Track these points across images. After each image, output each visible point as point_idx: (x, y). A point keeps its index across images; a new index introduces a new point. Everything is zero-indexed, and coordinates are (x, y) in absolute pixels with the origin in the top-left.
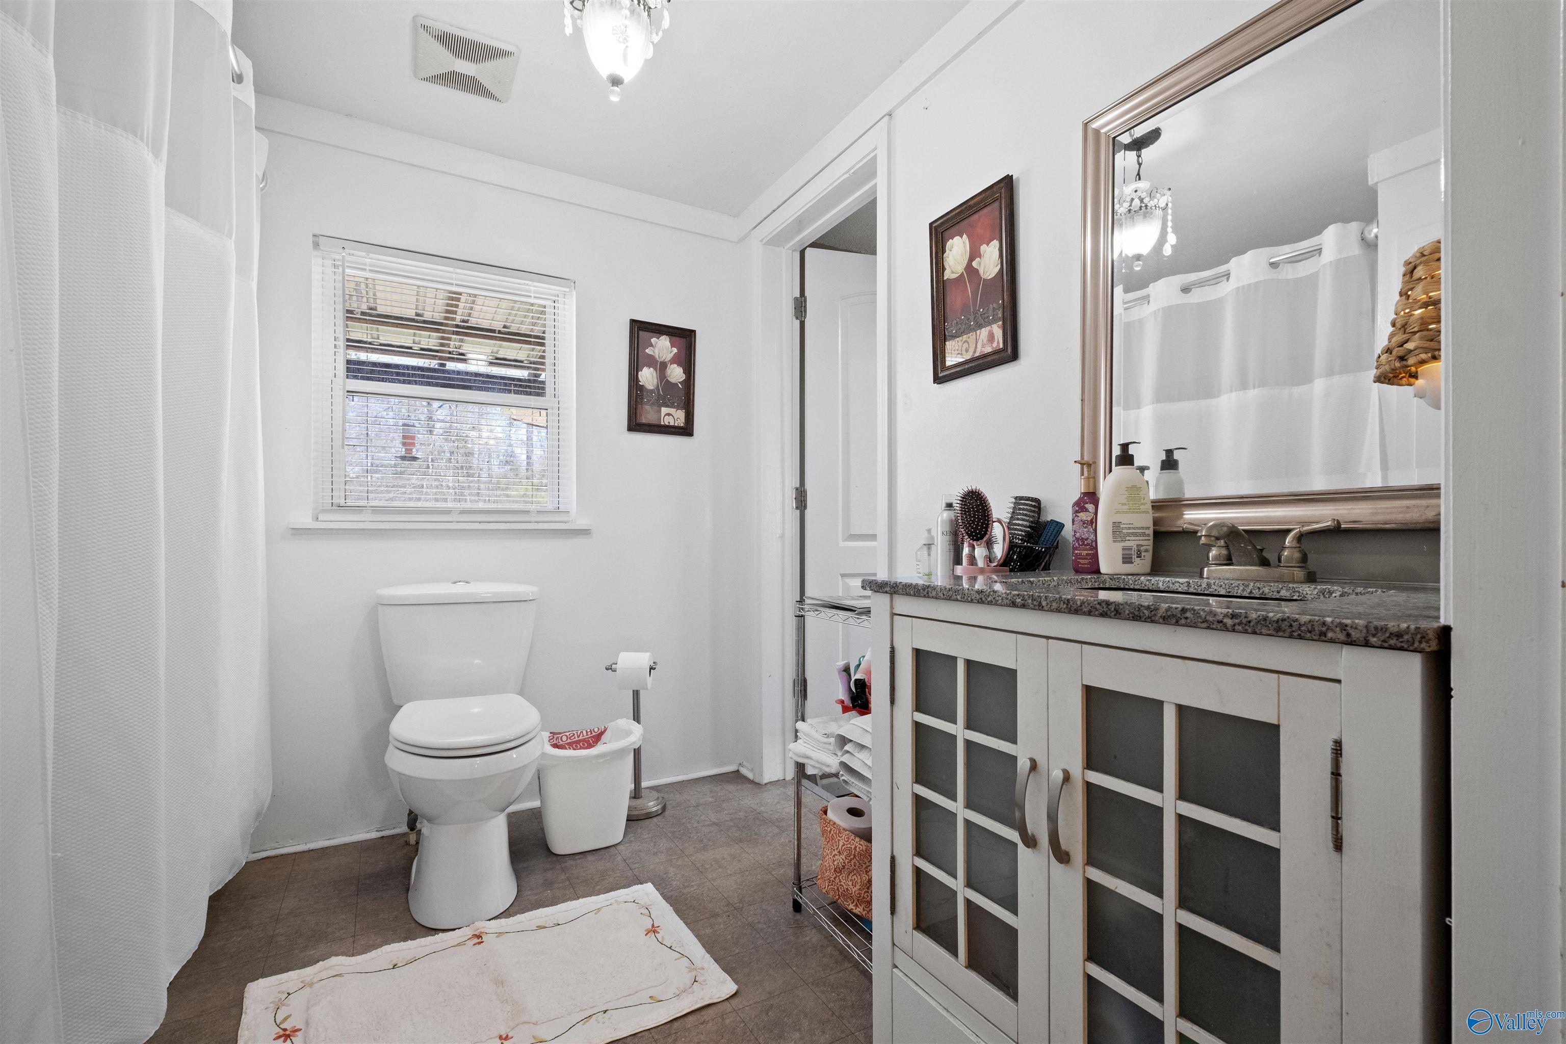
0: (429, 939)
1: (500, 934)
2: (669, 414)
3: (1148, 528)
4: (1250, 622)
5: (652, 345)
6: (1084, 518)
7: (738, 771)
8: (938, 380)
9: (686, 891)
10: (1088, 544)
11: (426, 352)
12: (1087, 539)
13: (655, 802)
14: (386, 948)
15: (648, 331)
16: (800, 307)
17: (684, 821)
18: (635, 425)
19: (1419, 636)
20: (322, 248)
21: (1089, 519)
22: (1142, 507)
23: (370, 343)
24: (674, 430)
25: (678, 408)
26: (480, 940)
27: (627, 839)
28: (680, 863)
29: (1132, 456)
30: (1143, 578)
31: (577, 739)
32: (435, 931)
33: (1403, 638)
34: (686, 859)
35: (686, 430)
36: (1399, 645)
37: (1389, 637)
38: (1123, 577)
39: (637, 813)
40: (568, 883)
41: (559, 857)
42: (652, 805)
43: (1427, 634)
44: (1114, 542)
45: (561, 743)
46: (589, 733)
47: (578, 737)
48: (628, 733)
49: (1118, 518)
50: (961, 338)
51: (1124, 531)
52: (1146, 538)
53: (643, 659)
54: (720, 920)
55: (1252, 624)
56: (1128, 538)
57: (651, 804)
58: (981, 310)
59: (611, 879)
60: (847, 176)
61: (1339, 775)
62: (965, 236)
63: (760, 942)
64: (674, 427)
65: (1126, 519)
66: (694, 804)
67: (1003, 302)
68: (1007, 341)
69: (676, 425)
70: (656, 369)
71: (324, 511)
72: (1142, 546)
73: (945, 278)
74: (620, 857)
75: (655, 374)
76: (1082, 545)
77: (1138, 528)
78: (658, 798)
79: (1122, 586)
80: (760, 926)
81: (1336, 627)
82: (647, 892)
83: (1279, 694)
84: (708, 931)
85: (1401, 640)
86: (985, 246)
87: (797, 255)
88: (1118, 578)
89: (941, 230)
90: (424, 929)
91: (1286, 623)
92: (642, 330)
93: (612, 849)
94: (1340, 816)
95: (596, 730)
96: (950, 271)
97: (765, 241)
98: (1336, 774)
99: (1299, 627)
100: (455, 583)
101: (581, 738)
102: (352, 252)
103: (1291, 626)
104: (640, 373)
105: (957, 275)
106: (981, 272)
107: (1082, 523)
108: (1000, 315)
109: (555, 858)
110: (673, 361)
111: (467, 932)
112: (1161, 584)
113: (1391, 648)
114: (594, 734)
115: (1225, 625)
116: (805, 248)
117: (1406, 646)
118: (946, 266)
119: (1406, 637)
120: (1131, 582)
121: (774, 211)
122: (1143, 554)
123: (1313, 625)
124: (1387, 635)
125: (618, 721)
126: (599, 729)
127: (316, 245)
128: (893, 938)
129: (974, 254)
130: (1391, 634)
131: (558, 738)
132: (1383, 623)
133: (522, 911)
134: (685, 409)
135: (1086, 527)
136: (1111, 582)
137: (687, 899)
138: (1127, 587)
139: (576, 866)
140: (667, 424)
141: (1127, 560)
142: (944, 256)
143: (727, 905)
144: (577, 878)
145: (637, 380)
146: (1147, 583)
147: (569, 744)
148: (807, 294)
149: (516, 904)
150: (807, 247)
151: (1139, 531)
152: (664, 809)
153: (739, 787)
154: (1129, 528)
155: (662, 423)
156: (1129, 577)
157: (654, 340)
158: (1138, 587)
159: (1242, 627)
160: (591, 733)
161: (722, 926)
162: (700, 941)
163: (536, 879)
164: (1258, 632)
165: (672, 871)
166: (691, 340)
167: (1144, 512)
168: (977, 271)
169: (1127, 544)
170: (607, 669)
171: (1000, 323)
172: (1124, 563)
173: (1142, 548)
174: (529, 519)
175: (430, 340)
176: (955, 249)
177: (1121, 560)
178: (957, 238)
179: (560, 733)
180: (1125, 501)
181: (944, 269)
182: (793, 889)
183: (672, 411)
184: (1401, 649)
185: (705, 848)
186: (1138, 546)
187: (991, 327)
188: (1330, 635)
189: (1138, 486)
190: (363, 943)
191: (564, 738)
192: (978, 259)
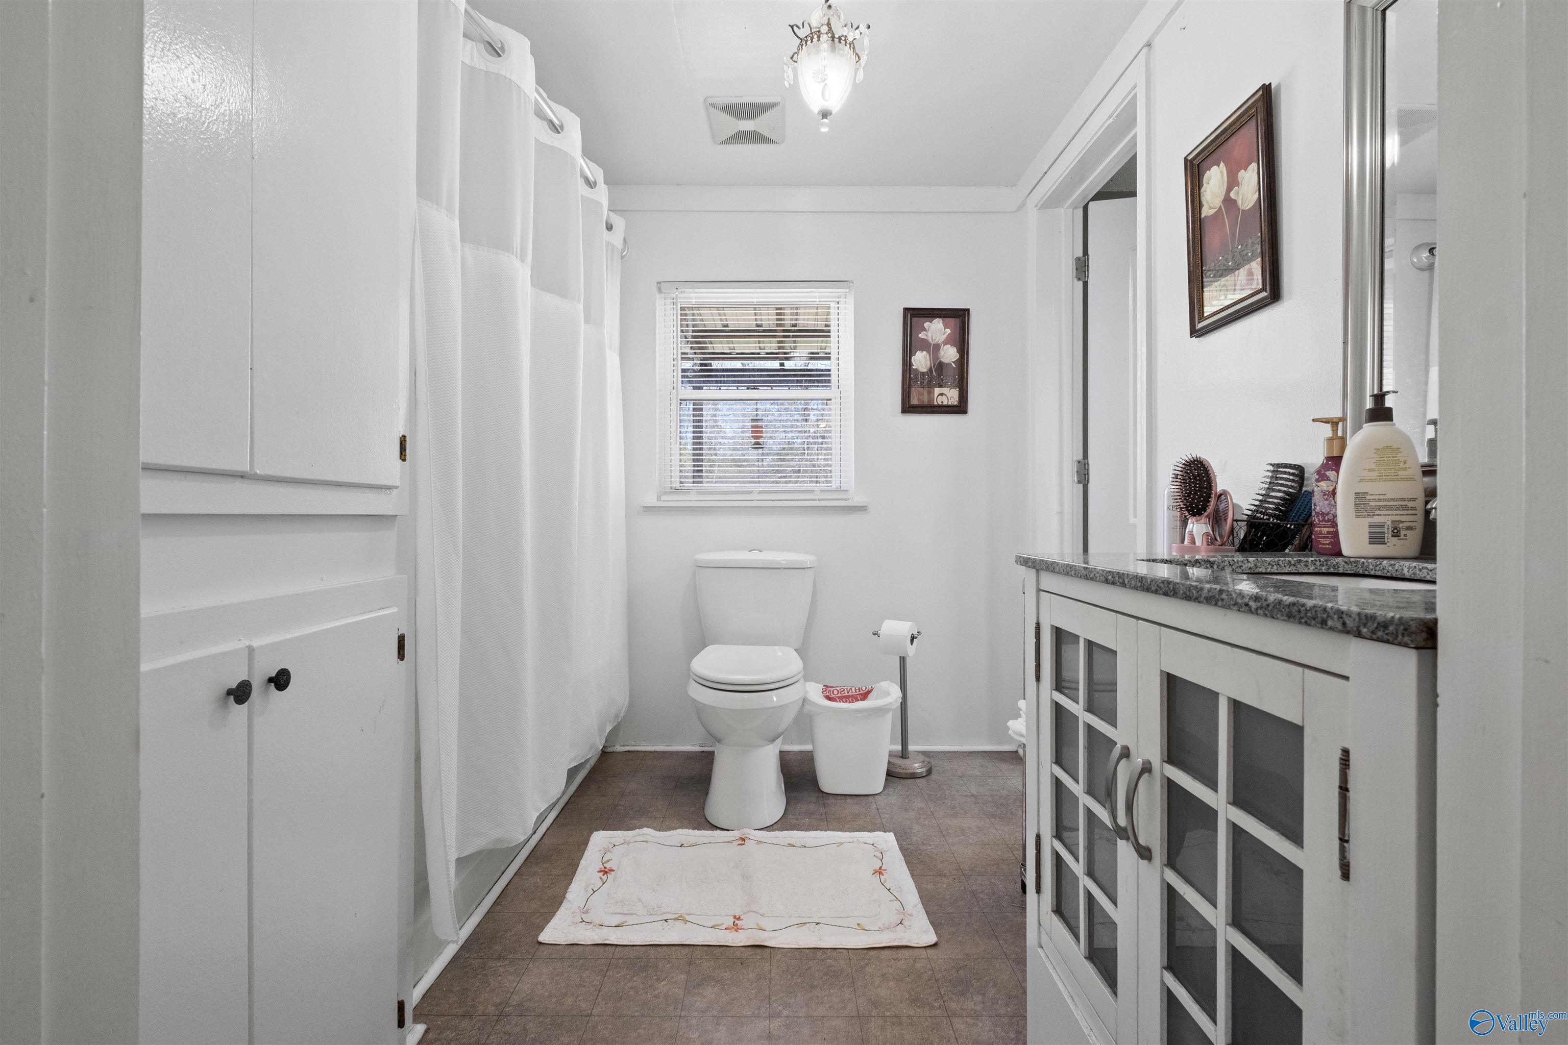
0: (710, 833)
1: (759, 842)
2: (942, 394)
3: (1414, 500)
4: (1268, 605)
5: (925, 330)
6: (1325, 489)
7: (1017, 752)
8: (1195, 332)
9: (923, 848)
10: (1329, 520)
11: (770, 356)
12: (1328, 514)
13: (920, 764)
14: (680, 831)
15: (922, 317)
16: (1082, 267)
17: (944, 787)
18: (908, 408)
19: (1402, 628)
20: (664, 291)
21: (1331, 489)
22: (1400, 473)
23: (730, 354)
24: (947, 409)
25: (951, 387)
26: (743, 842)
27: (886, 792)
28: (927, 822)
29: (1390, 410)
30: (1385, 562)
31: (846, 694)
32: (717, 828)
33: (1388, 630)
34: (934, 821)
35: (960, 408)
36: (1386, 637)
37: (1377, 628)
38: (1363, 560)
39: (901, 771)
40: (824, 816)
41: (824, 795)
42: (917, 767)
43: (1409, 626)
44: (1357, 517)
45: (833, 696)
46: (858, 691)
47: (848, 693)
48: (888, 694)
49: (1362, 488)
50: (1218, 283)
51: (1371, 504)
52: (1410, 512)
53: (904, 628)
54: (945, 880)
55: (1270, 608)
56: (1377, 512)
57: (917, 765)
58: (1240, 247)
59: (860, 822)
60: (1111, 120)
61: (1347, 790)
62: (1222, 164)
63: (976, 909)
64: (948, 406)
65: (1373, 489)
66: (960, 774)
67: (1261, 234)
68: (1266, 279)
69: (950, 403)
70: (929, 352)
71: (665, 493)
72: (1402, 522)
73: (1203, 216)
74: (875, 806)
75: (928, 357)
76: (1322, 521)
77: (1393, 500)
78: (923, 762)
79: (1361, 572)
80: (982, 896)
81: (1335, 614)
82: (887, 840)
83: (1303, 691)
84: (930, 886)
85: (1387, 632)
86: (1243, 171)
87: (1080, 212)
88: (1355, 562)
89: (1196, 162)
90: (709, 824)
91: (1296, 608)
92: (915, 317)
93: (870, 798)
94: (1346, 838)
95: (864, 688)
96: (1208, 207)
97: (1040, 205)
98: (1344, 789)
99: (1306, 613)
100: (750, 551)
101: (850, 694)
102: (683, 290)
103: (1299, 611)
104: (913, 358)
105: (1215, 210)
106: (1239, 203)
107: (1322, 494)
108: (1259, 250)
109: (821, 795)
110: (946, 342)
111: (736, 834)
112: (1406, 570)
113: (1379, 640)
114: (862, 692)
115: (1250, 608)
116: (1087, 204)
117: (1391, 639)
118: (1204, 203)
119: (1391, 628)
120: (1371, 567)
121: (1046, 173)
122: (1403, 533)
123: (1316, 611)
124: (1375, 625)
125: (881, 683)
126: (866, 688)
127: (660, 290)
128: (1039, 917)
129: (1233, 182)
130: (1379, 624)
131: (830, 691)
132: (1372, 612)
133: (782, 829)
134: (959, 388)
135: (1326, 500)
136: (1346, 566)
137: (921, 855)
138: (1367, 573)
139: (836, 804)
140: (940, 403)
141: (1376, 538)
142: (1202, 191)
143: (957, 870)
144: (834, 815)
145: (911, 364)
146: (1390, 568)
147: (839, 698)
148: (1090, 252)
149: (779, 823)
150: (1089, 202)
151: (1395, 503)
152: (929, 772)
153: (1012, 767)
154: (1380, 500)
155: (935, 403)
156: (1370, 561)
157: (926, 325)
158: (1379, 573)
159: (1263, 612)
160: (860, 691)
161: (945, 886)
162: (919, 892)
163: (802, 807)
164: (1275, 617)
165: (916, 827)
166: (965, 319)
167: (1408, 479)
168: (1235, 201)
169: (1376, 520)
170: (874, 634)
171: (1259, 259)
172: (1370, 543)
173: (1401, 525)
174: (813, 497)
175: (771, 345)
176: (1212, 182)
177: (1367, 540)
178: (1215, 168)
179: (832, 687)
180: (1374, 466)
181: (1201, 206)
182: (1021, 870)
183: (945, 390)
184: (1387, 642)
185: (955, 815)
186: (1393, 522)
187: (1250, 265)
188: (1330, 623)
189: (1395, 446)
190: (667, 824)
191: (836, 692)
192: (1236, 188)
